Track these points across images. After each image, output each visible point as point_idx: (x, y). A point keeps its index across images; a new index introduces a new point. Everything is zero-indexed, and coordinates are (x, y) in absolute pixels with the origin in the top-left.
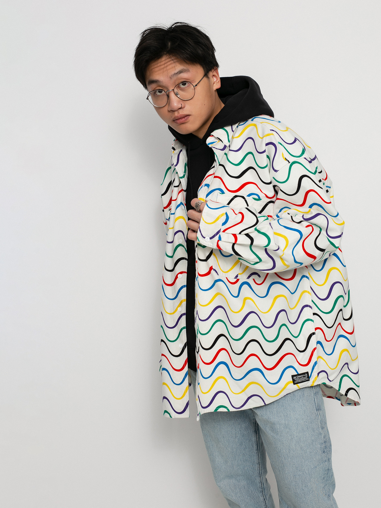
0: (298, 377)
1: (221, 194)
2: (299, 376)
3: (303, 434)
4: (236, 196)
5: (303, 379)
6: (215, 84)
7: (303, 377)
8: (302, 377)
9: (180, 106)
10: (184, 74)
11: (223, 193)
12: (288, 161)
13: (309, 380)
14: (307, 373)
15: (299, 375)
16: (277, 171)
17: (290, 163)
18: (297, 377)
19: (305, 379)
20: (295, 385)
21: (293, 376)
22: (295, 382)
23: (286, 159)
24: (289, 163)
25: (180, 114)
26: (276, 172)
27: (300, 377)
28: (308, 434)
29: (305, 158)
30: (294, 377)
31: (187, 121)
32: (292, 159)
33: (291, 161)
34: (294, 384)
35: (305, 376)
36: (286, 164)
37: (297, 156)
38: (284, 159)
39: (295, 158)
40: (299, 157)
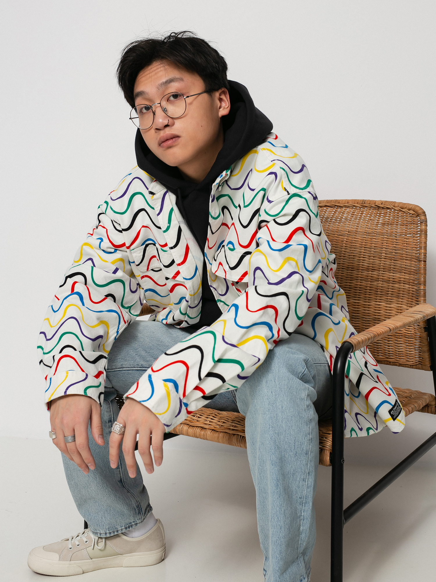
6: (221, 109)
9: (166, 122)
10: (175, 83)
12: (288, 192)
16: (272, 202)
17: (289, 195)
23: (285, 189)
25: (166, 134)
26: (270, 203)
29: (309, 192)
31: (176, 143)
32: (293, 191)
36: (285, 195)
37: (299, 187)
38: (283, 189)
39: (297, 189)
40: (302, 189)
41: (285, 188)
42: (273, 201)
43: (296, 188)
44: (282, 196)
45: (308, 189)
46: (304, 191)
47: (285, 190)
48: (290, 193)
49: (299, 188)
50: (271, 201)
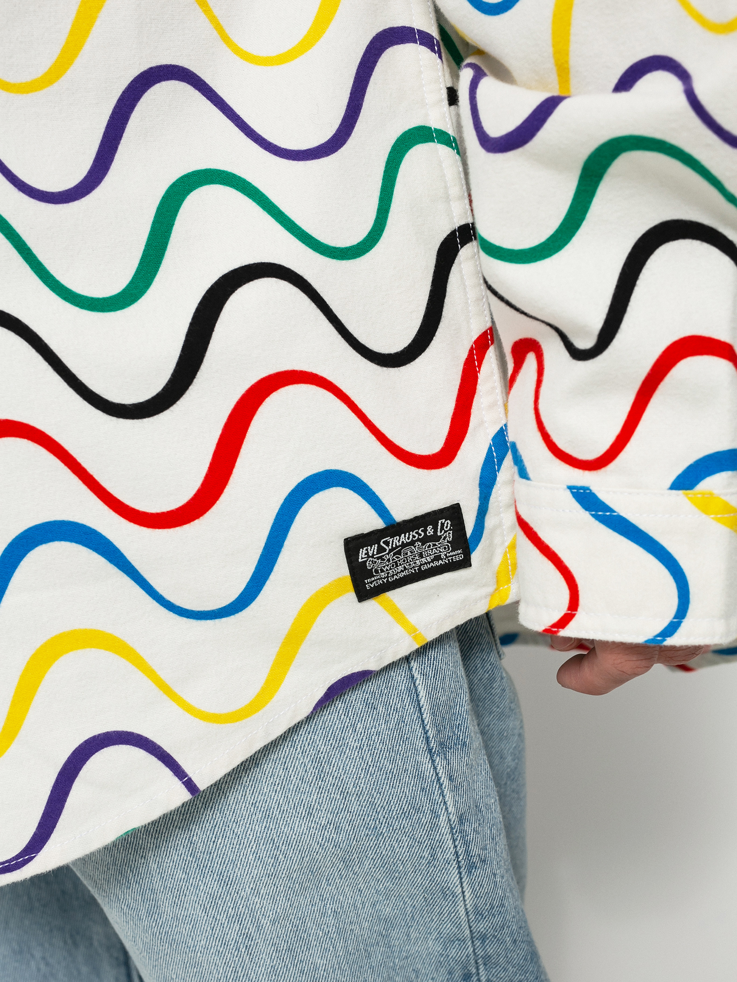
0: (387, 543)
2: (396, 541)
3: (317, 899)
5: (421, 556)
7: (424, 541)
8: (412, 543)
13: (465, 563)
14: (454, 512)
15: (394, 528)
18: (381, 550)
19: (438, 558)
20: (371, 604)
21: (353, 545)
22: (370, 583)
27: (404, 545)
28: (349, 894)
30: (362, 553)
34: (363, 594)
35: (435, 538)
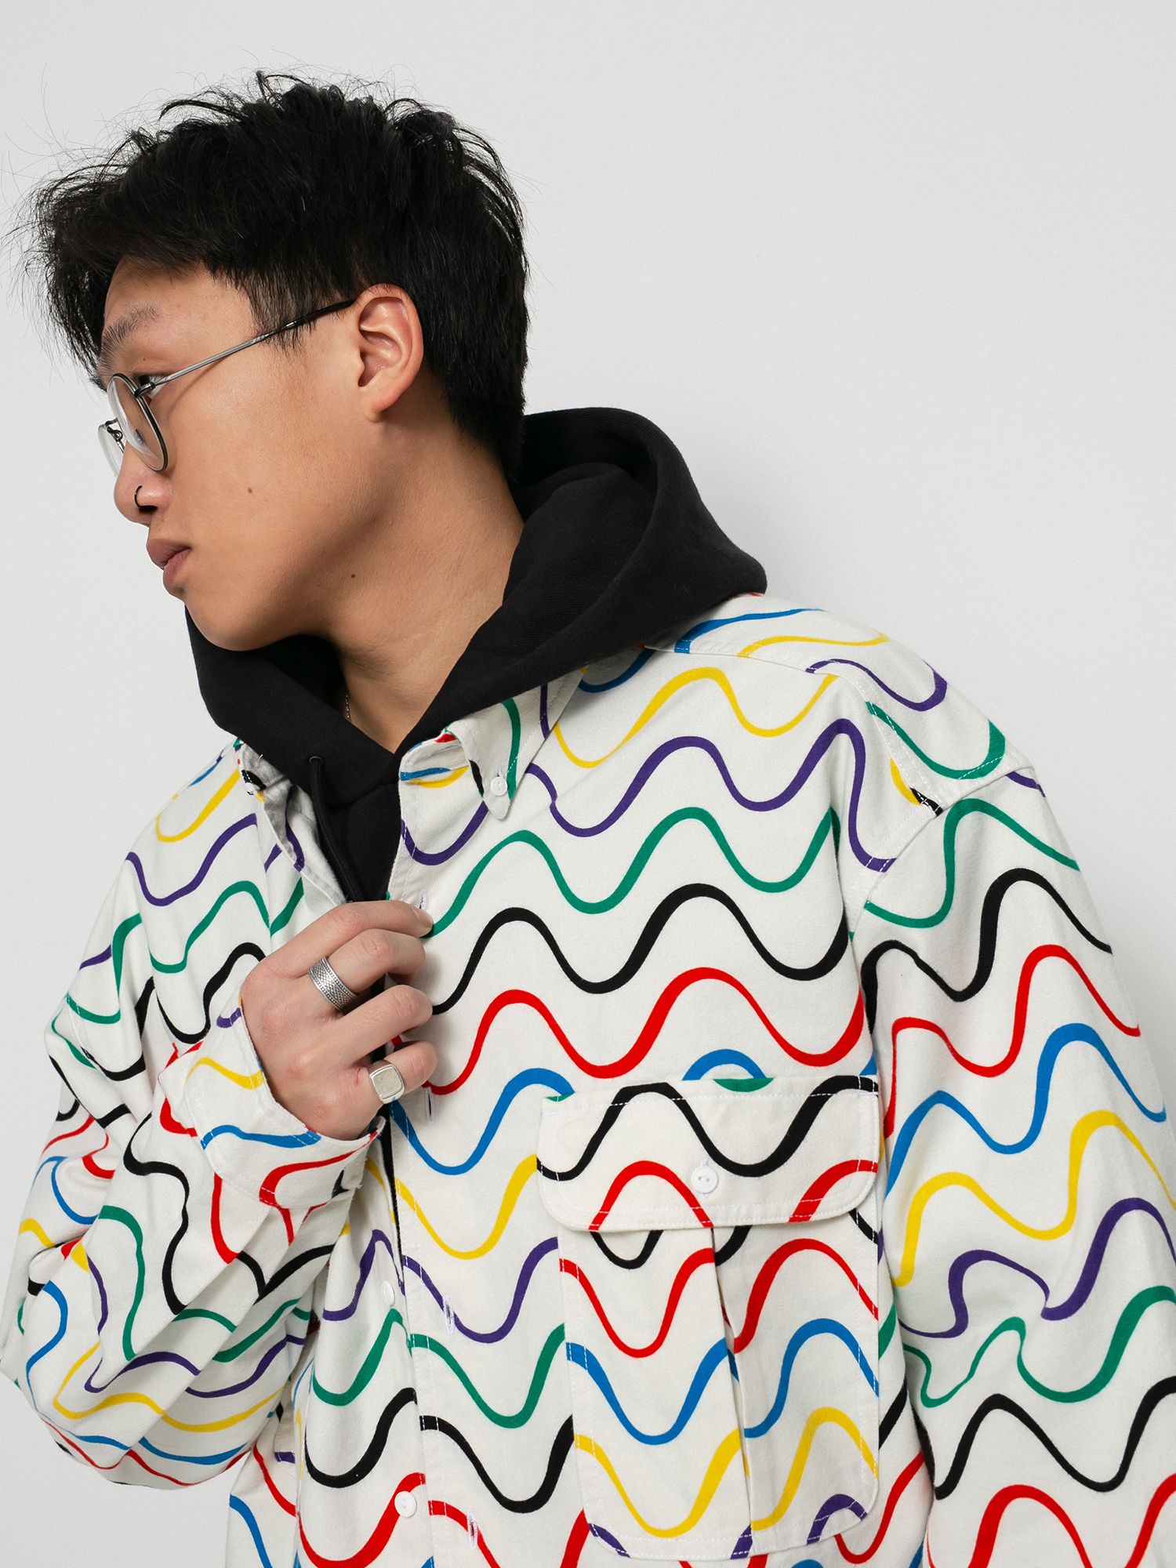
1: (557, 1104)
4: (626, 1095)
11: (564, 1089)
12: (933, 805)
16: (887, 865)
17: (945, 815)
23: (919, 797)
24: (939, 812)
32: (949, 792)
33: (947, 801)
36: (924, 822)
37: (967, 768)
38: (907, 798)
39: (960, 781)
40: (980, 772)
41: (914, 792)
42: (893, 860)
43: (956, 778)
44: (918, 828)
45: (1006, 765)
46: (990, 777)
47: (920, 801)
48: (941, 805)
49: (965, 772)
50: (885, 861)
